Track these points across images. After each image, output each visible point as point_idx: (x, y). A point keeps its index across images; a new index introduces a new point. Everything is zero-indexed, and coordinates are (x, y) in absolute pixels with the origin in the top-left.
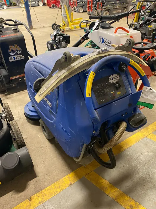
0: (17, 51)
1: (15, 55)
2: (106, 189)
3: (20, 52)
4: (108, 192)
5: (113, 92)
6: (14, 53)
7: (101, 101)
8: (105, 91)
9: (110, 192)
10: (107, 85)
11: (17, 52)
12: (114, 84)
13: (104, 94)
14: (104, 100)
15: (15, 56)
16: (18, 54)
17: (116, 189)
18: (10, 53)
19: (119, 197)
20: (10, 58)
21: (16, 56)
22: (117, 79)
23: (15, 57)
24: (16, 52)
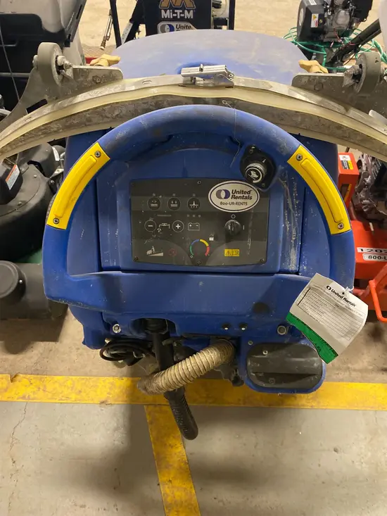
0: (183, 8)
1: (175, 19)
2: (166, 468)
3: (189, 15)
4: (165, 479)
5: (209, 242)
6: (174, 13)
7: (149, 252)
8: (178, 226)
9: (170, 481)
11: (183, 13)
12: (226, 216)
13: (169, 235)
14: (161, 254)
15: (174, 24)
16: (182, 19)
17: (189, 486)
18: (163, 11)
19: (180, 510)
20: (160, 25)
21: (178, 23)
22: (248, 201)
23: (175, 27)
24: (178, 11)
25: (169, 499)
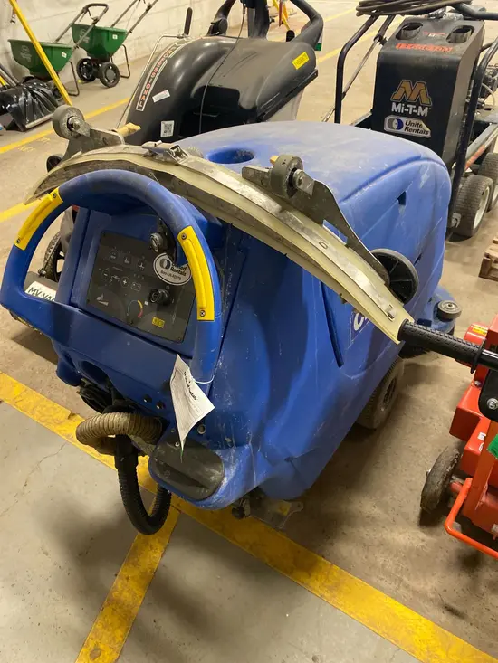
0: (418, 103)
1: (406, 114)
2: (133, 564)
3: (423, 112)
4: (125, 573)
5: (144, 305)
6: (406, 107)
7: (99, 298)
8: (125, 282)
9: (127, 579)
10: (140, 270)
11: (417, 108)
12: (164, 285)
13: (117, 288)
14: (106, 304)
15: (404, 120)
16: (414, 116)
18: (394, 105)
20: (387, 119)
21: (409, 120)
23: (404, 123)
24: (411, 106)
25: (115, 594)
